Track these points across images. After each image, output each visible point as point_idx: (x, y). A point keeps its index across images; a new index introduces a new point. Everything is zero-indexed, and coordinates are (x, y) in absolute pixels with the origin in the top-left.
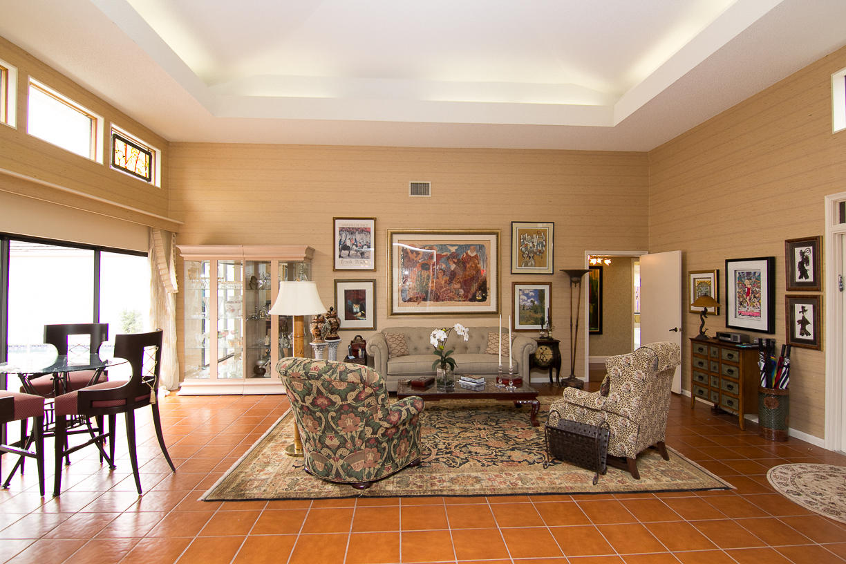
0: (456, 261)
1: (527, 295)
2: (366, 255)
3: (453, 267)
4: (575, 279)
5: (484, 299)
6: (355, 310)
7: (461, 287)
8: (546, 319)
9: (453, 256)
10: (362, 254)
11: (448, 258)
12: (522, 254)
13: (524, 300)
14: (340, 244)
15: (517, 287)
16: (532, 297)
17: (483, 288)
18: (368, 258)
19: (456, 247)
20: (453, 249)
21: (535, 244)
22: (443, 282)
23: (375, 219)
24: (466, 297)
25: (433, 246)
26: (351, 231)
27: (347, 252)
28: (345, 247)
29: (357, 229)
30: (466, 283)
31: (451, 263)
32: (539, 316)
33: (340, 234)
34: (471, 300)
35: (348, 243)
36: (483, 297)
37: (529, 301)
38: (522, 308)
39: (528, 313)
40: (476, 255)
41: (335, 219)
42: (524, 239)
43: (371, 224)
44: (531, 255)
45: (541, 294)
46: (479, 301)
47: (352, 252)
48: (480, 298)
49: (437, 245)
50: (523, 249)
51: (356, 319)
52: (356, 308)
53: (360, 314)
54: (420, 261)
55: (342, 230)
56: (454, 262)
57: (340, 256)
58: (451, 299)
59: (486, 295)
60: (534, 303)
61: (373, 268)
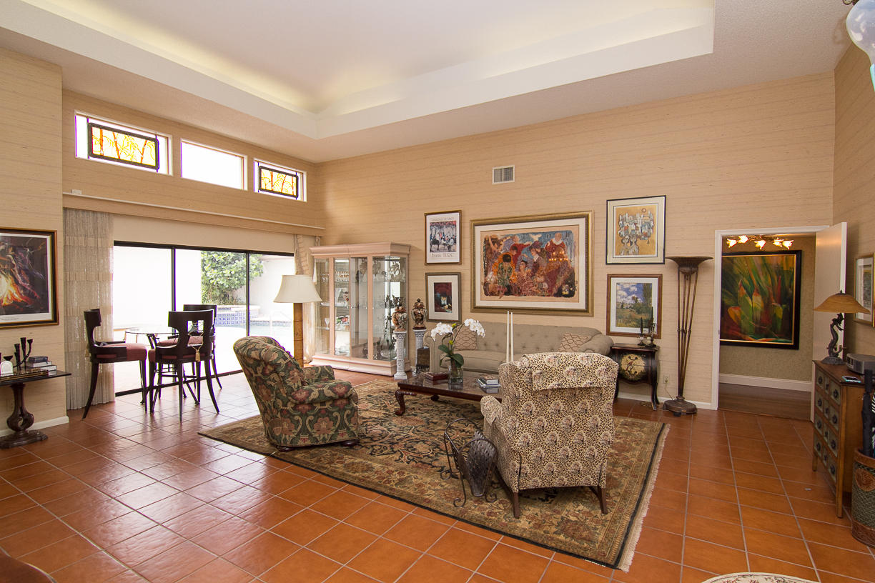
0: (539, 251)
1: (627, 290)
2: (452, 248)
3: (536, 257)
4: (687, 269)
5: (571, 294)
6: (443, 303)
7: (546, 281)
8: (655, 321)
9: (536, 245)
10: (449, 247)
11: (531, 248)
12: (621, 239)
13: (623, 297)
14: (431, 238)
15: (614, 281)
16: (634, 293)
17: (571, 282)
18: (454, 251)
19: (540, 236)
20: (536, 238)
21: (639, 226)
22: (525, 275)
23: (460, 212)
24: (551, 291)
25: (515, 235)
27: (436, 246)
28: (435, 242)
29: (445, 223)
30: (551, 277)
31: (534, 253)
32: (645, 317)
33: (431, 229)
34: (557, 295)
35: (438, 238)
36: (570, 291)
37: (630, 297)
38: (621, 306)
39: (627, 313)
40: (562, 244)
41: (426, 215)
42: (624, 220)
43: (456, 217)
44: (633, 240)
45: (646, 290)
46: (566, 296)
47: (441, 246)
48: (567, 293)
49: (518, 235)
50: (623, 233)
51: (444, 311)
52: (444, 301)
53: (447, 306)
54: (502, 253)
55: (432, 224)
56: (537, 253)
57: (431, 251)
58: (534, 293)
59: (574, 288)
60: (636, 301)
61: (458, 261)
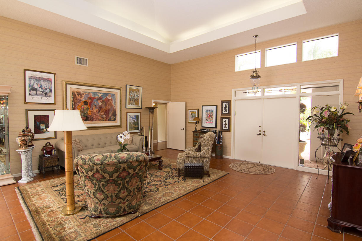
0: (102, 101)
1: (132, 117)
2: (48, 94)
3: (100, 104)
4: (151, 111)
5: (115, 120)
6: (41, 128)
7: (104, 114)
8: (140, 128)
9: (100, 98)
10: (46, 94)
11: (98, 99)
12: (130, 99)
13: (131, 120)
14: (29, 86)
15: (128, 114)
16: (134, 118)
17: (114, 114)
18: (50, 96)
19: (102, 94)
20: (100, 95)
21: (135, 96)
22: (95, 111)
23: (54, 74)
24: (107, 119)
25: (90, 92)
26: (38, 79)
27: (35, 92)
28: (33, 89)
29: (42, 79)
30: (107, 112)
31: (99, 102)
32: (136, 126)
33: (30, 80)
34: (109, 120)
35: (36, 86)
36: (114, 118)
37: (133, 120)
38: (130, 123)
39: (133, 125)
40: (111, 99)
41: (25, 70)
42: (131, 93)
43: (52, 77)
44: (134, 100)
45: (137, 116)
46: (112, 120)
47: (38, 92)
48: (113, 119)
49: (92, 92)
50: (131, 97)
51: (43, 133)
52: (42, 126)
53: (45, 130)
54: (83, 100)
55: (31, 78)
56: (101, 102)
57: (29, 94)
58: (99, 120)
59: (116, 118)
60: (135, 121)
61: (54, 103)
